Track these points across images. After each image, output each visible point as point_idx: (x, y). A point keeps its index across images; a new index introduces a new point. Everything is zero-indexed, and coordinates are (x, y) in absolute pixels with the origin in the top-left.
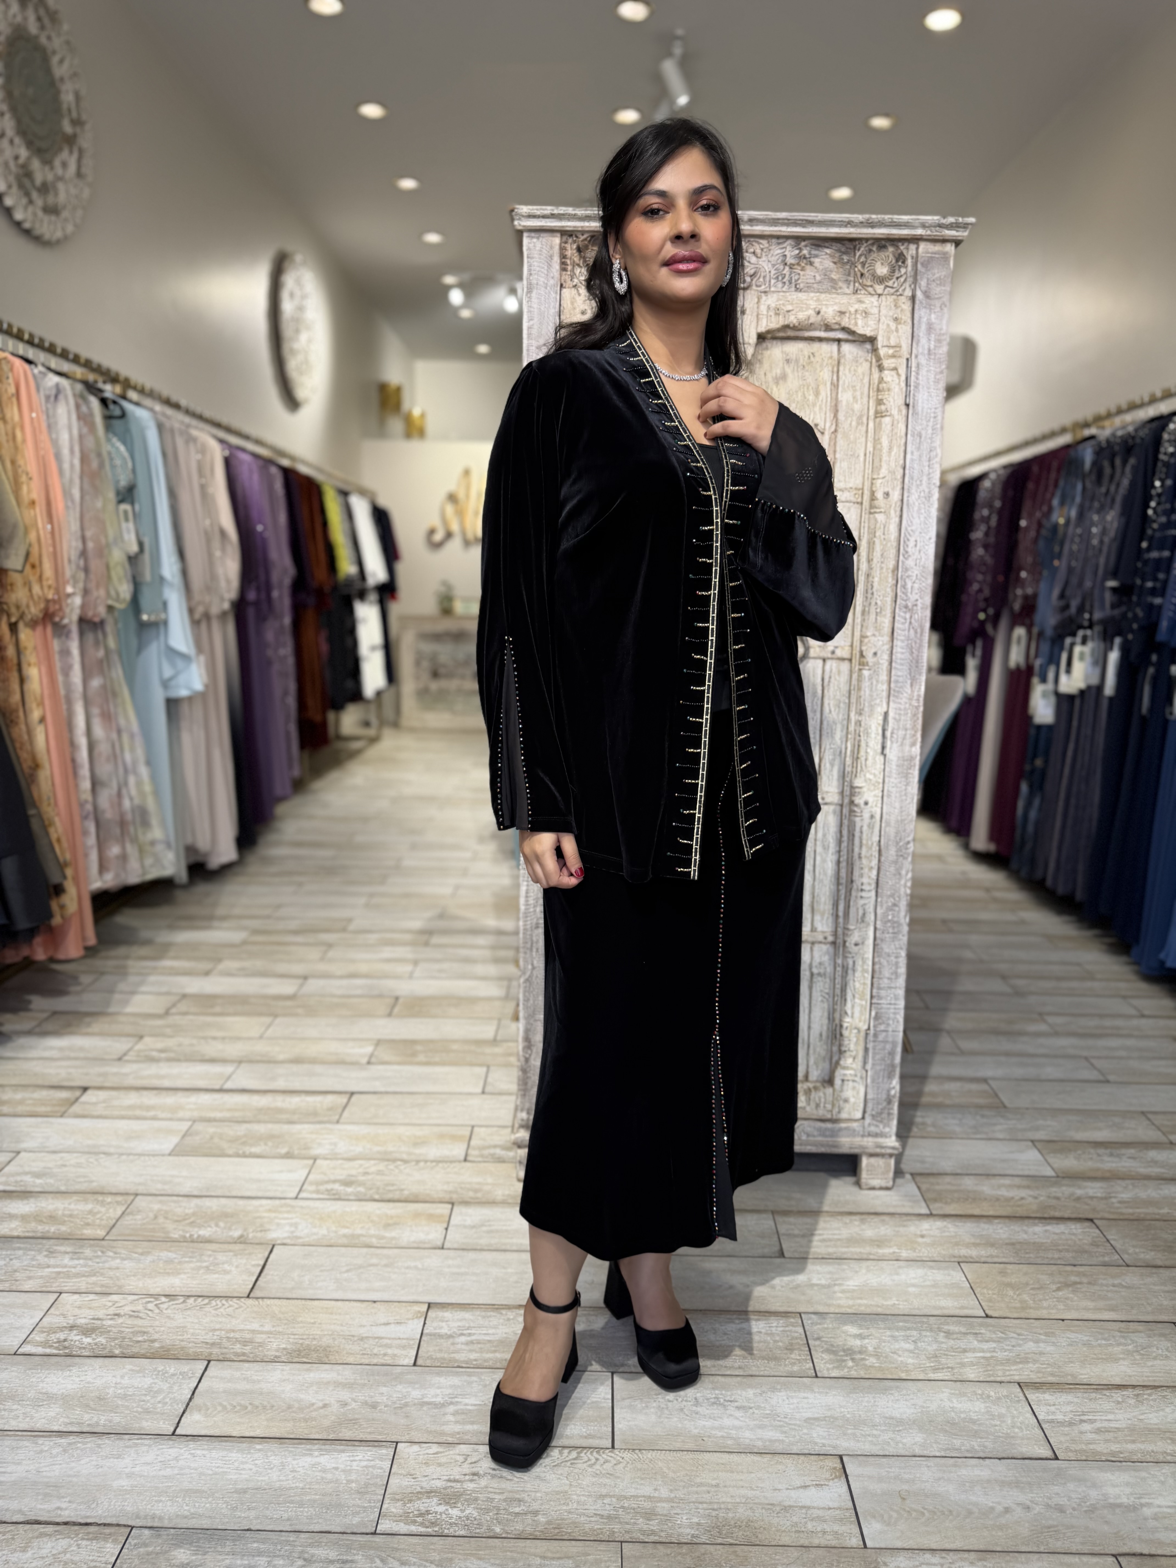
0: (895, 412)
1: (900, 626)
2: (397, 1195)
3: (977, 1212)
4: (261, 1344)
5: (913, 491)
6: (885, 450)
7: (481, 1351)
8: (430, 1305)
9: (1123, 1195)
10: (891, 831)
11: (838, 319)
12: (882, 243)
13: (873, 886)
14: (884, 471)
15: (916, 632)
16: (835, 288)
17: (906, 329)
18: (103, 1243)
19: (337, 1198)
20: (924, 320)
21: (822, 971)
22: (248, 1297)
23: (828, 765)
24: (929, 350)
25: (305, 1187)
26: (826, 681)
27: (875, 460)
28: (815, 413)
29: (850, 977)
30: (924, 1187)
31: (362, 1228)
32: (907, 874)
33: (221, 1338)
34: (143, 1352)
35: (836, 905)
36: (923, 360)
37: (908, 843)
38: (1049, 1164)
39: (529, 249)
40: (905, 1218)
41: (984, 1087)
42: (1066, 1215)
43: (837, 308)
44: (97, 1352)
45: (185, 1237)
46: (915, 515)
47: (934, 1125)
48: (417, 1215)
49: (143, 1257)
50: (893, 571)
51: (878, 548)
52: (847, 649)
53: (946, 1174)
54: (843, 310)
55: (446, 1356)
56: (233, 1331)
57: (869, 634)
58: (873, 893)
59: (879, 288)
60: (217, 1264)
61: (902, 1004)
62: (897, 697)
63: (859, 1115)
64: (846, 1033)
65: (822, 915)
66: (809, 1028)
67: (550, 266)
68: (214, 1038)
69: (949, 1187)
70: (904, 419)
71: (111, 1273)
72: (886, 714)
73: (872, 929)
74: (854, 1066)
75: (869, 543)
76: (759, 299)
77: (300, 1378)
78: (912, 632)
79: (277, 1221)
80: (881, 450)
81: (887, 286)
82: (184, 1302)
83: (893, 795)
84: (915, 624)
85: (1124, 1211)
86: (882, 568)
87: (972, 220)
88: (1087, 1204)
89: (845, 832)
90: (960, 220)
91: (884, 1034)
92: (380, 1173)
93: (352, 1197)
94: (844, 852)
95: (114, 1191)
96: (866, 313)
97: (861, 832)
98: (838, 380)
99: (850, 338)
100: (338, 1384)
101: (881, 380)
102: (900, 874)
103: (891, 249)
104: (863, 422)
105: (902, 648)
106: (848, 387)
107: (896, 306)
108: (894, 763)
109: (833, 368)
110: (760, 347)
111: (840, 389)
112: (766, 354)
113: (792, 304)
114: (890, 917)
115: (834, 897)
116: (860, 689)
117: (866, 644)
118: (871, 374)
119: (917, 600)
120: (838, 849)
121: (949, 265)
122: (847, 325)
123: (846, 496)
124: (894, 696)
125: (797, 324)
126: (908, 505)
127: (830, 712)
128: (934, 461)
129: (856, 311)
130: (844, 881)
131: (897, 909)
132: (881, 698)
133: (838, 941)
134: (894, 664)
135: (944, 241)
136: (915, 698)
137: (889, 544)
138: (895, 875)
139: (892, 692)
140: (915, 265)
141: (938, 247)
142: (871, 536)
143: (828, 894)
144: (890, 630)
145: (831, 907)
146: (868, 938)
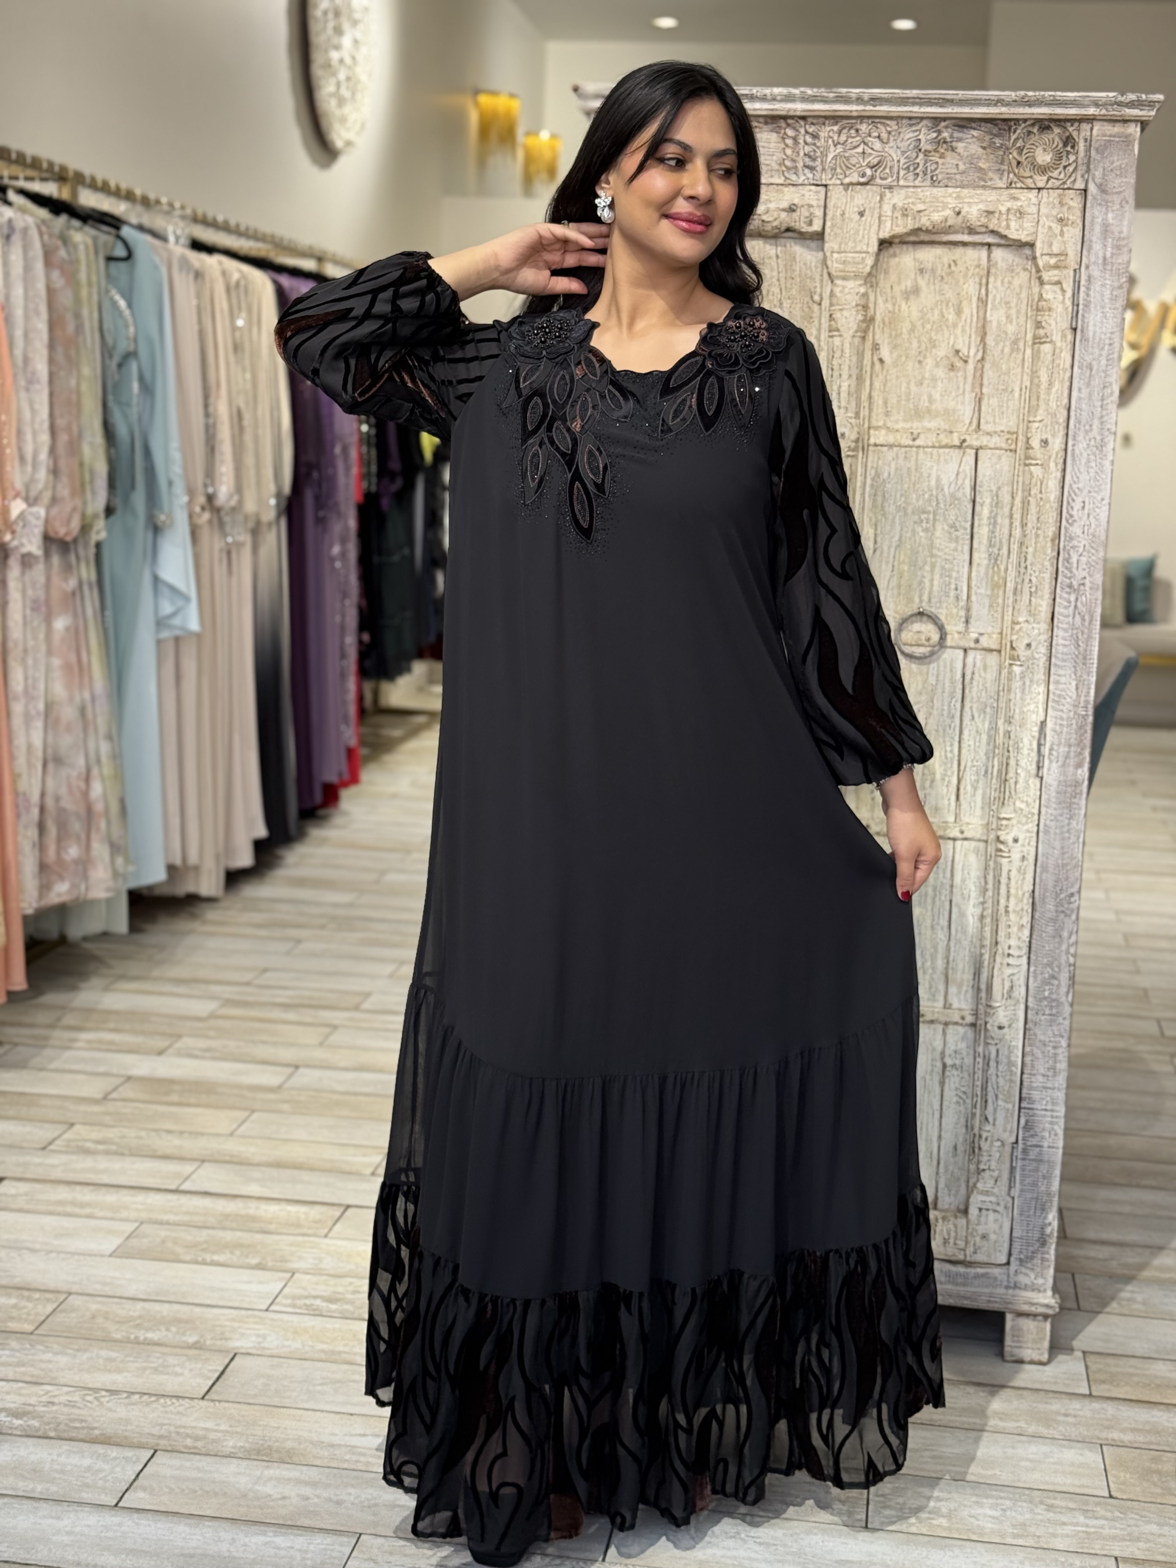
0: (1056, 338)
1: (1062, 610)
4: (214, 1441)
5: (1080, 437)
6: (1044, 385)
10: (1049, 879)
11: (984, 220)
12: (1044, 125)
13: (1025, 950)
14: (1041, 414)
15: (1083, 620)
16: (982, 181)
17: (1073, 233)
18: (32, 1337)
19: (318, 1313)
21: (958, 1062)
22: (203, 1398)
23: (969, 788)
24: (1105, 259)
25: (277, 1300)
26: (968, 678)
27: (1032, 397)
28: (956, 336)
29: (992, 1070)
30: (1093, 1367)
31: (345, 1345)
32: (1070, 937)
33: (170, 1432)
34: (81, 1436)
35: (977, 974)
36: (1096, 272)
37: (1072, 895)
40: (1051, 1395)
43: (982, 207)
44: (29, 1433)
45: (128, 1338)
46: (1082, 469)
49: (79, 1354)
50: (1053, 540)
51: (1033, 509)
52: (995, 636)
54: (991, 209)
56: (185, 1427)
57: (1021, 619)
58: (1024, 960)
59: (1041, 181)
60: (168, 1366)
61: (1061, 1110)
62: (1057, 702)
63: (1003, 1259)
64: (985, 1146)
65: (960, 986)
66: (940, 1137)
68: (169, 1132)
69: (1132, 1370)
70: (1070, 346)
71: (43, 1366)
72: (1043, 724)
73: (1022, 1007)
74: (996, 1190)
75: (1023, 503)
76: (882, 197)
77: (259, 1473)
78: (1078, 619)
79: (241, 1330)
80: (1038, 386)
81: (1050, 178)
82: (126, 1398)
83: (1052, 831)
84: (1082, 608)
86: (1037, 536)
87: (1159, 97)
89: (990, 878)
90: (1144, 96)
91: (1038, 1149)
93: (336, 1316)
94: (989, 904)
95: (42, 1287)
96: (1021, 213)
97: (1009, 879)
98: (987, 295)
99: (1003, 242)
100: (299, 1482)
101: (1041, 296)
102: (1060, 936)
103: (1057, 130)
104: (1018, 349)
105: (1064, 639)
106: (1000, 303)
107: (1061, 204)
108: (1052, 789)
109: (981, 280)
110: (884, 254)
111: (989, 306)
112: (893, 262)
113: (924, 202)
114: (1046, 994)
115: (975, 964)
116: (1009, 690)
117: (1018, 632)
118: (1030, 288)
119: (1085, 578)
120: (981, 900)
121: (1133, 150)
122: (996, 229)
123: (996, 441)
124: (1054, 701)
125: (930, 228)
126: (1073, 455)
127: (973, 718)
128: (1109, 401)
129: (1008, 210)
130: (987, 943)
131: (1056, 982)
132: (1037, 703)
133: (979, 1022)
134: (1053, 660)
135: (1125, 121)
136: (1082, 704)
137: (1048, 506)
138: (1054, 937)
139: (1051, 696)
140: (1088, 150)
141: (1117, 129)
142: (1026, 494)
143: (967, 959)
144: (1050, 616)
145: (971, 977)
146: (1017, 1020)
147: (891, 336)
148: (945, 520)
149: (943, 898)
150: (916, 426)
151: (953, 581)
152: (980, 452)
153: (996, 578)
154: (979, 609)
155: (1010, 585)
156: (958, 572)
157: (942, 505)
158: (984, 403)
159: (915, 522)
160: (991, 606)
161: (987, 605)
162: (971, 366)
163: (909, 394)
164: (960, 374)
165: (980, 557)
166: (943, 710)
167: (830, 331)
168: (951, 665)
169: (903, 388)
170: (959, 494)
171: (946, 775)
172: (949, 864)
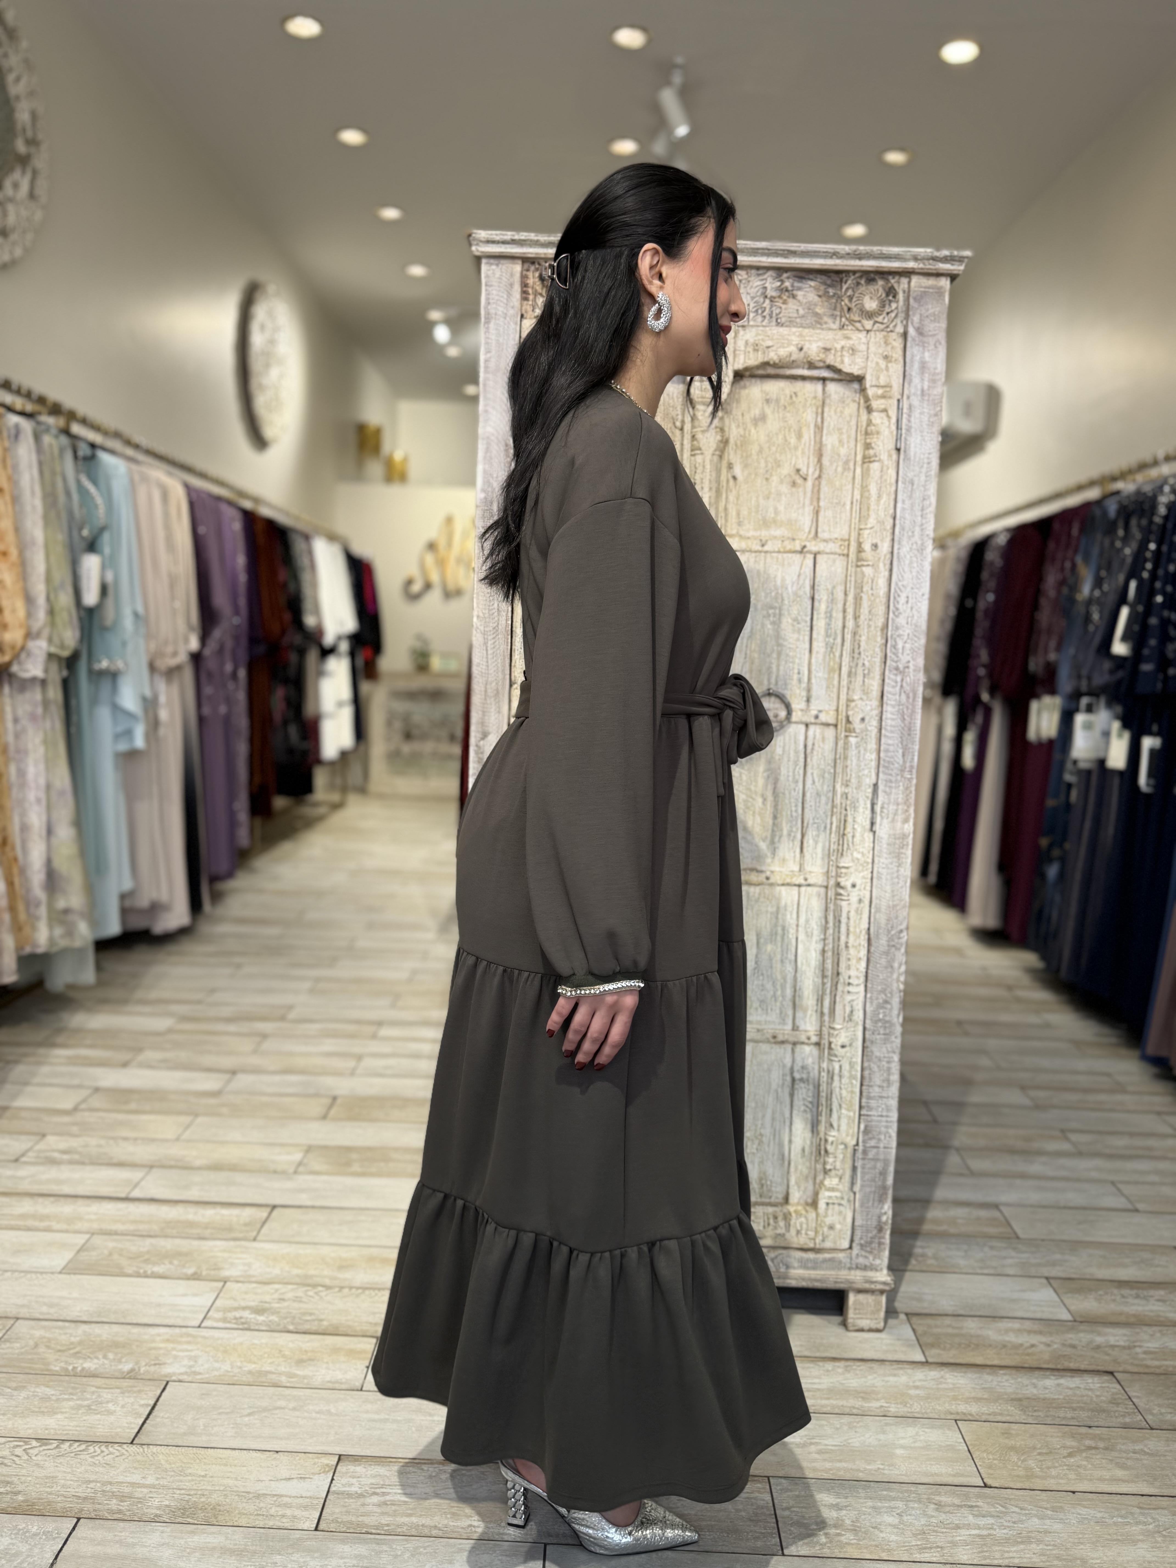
0: (884, 457)
1: (891, 689)
2: (314, 1327)
3: (979, 1360)
4: (141, 1500)
5: (904, 542)
6: (874, 498)
7: (395, 1514)
8: (340, 1457)
9: (1149, 1345)
10: (882, 918)
11: (822, 356)
12: (871, 276)
13: (862, 979)
14: (872, 521)
15: (908, 697)
16: (820, 324)
17: (896, 369)
19: (246, 1327)
20: (917, 358)
21: (805, 1076)
22: (132, 1443)
23: (811, 842)
24: (923, 391)
25: (211, 1313)
26: (809, 748)
27: (863, 509)
28: (797, 457)
29: (836, 1083)
30: (920, 1329)
31: (271, 1363)
32: (900, 967)
33: (95, 1492)
35: (820, 1000)
36: (915, 401)
37: (901, 931)
38: (1065, 1305)
39: (487, 276)
40: (896, 1366)
41: (995, 1214)
42: (1082, 1367)
43: (821, 344)
45: (67, 1370)
46: (906, 569)
47: (935, 1257)
48: (336, 1350)
49: (15, 1393)
50: (882, 630)
51: (865, 604)
52: (833, 713)
53: (946, 1315)
54: (828, 346)
55: (354, 1519)
56: (110, 1483)
57: (856, 697)
58: (862, 988)
59: (868, 324)
60: (101, 1403)
61: (894, 1115)
62: (887, 768)
63: (845, 1244)
64: (831, 1149)
65: (806, 1011)
66: (789, 1140)
67: (509, 295)
68: (125, 1139)
69: (950, 1330)
70: (895, 465)
72: (876, 786)
73: (860, 1028)
74: (840, 1187)
75: (856, 598)
77: (182, 1542)
78: (903, 697)
79: (174, 1353)
80: (868, 498)
81: (876, 322)
82: (56, 1448)
83: (883, 877)
84: (907, 688)
85: (1149, 1363)
86: (869, 626)
87: (968, 253)
88: (1108, 1355)
89: (831, 918)
90: (956, 253)
91: (874, 1151)
92: (298, 1299)
93: (264, 1328)
94: (829, 941)
96: (853, 351)
97: (848, 918)
98: (822, 422)
99: (836, 376)
100: (225, 1551)
101: (869, 423)
102: (892, 967)
103: (881, 283)
104: (849, 469)
105: (892, 714)
106: (833, 429)
107: (886, 343)
108: (884, 841)
109: (817, 409)
110: (737, 386)
111: (825, 432)
112: (744, 392)
113: (772, 339)
114: (881, 1016)
115: (818, 991)
116: (846, 758)
117: (853, 709)
118: (858, 416)
119: (909, 662)
120: (822, 937)
121: (944, 300)
122: (832, 363)
123: (831, 547)
124: (884, 766)
125: (777, 361)
126: (898, 558)
127: (814, 782)
128: (928, 511)
129: (843, 348)
130: (829, 973)
131: (888, 1006)
132: (870, 768)
133: (823, 1042)
134: (883, 731)
135: (938, 275)
136: (908, 769)
137: (878, 600)
138: (886, 968)
139: (882, 762)
140: (907, 300)
141: (931, 282)
142: (858, 591)
143: (811, 987)
144: (879, 694)
145: (815, 1002)
146: (857, 1039)
147: (742, 456)
148: (789, 614)
149: (790, 936)
150: (764, 534)
151: (796, 666)
152: (819, 557)
153: (832, 663)
154: (819, 690)
155: (845, 670)
156: (800, 659)
157: (786, 602)
158: (821, 514)
159: (764, 617)
160: (828, 687)
161: (825, 686)
162: (809, 483)
163: (758, 506)
164: (801, 489)
165: (819, 645)
166: (788, 776)
167: (692, 450)
168: (795, 738)
169: (753, 502)
170: (801, 593)
171: (792, 831)
172: (795, 906)
